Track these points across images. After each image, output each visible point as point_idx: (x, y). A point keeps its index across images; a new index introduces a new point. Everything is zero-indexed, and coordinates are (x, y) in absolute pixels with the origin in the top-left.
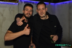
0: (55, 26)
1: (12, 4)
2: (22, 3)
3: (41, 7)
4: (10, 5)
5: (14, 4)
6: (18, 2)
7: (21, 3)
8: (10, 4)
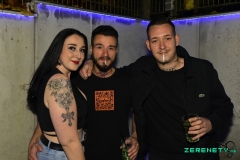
0: (201, 95)
1: (15, 18)
2: (48, 15)
3: (161, 31)
4: (5, 20)
5: (21, 19)
6: (33, 12)
7: (45, 15)
8: (6, 16)
